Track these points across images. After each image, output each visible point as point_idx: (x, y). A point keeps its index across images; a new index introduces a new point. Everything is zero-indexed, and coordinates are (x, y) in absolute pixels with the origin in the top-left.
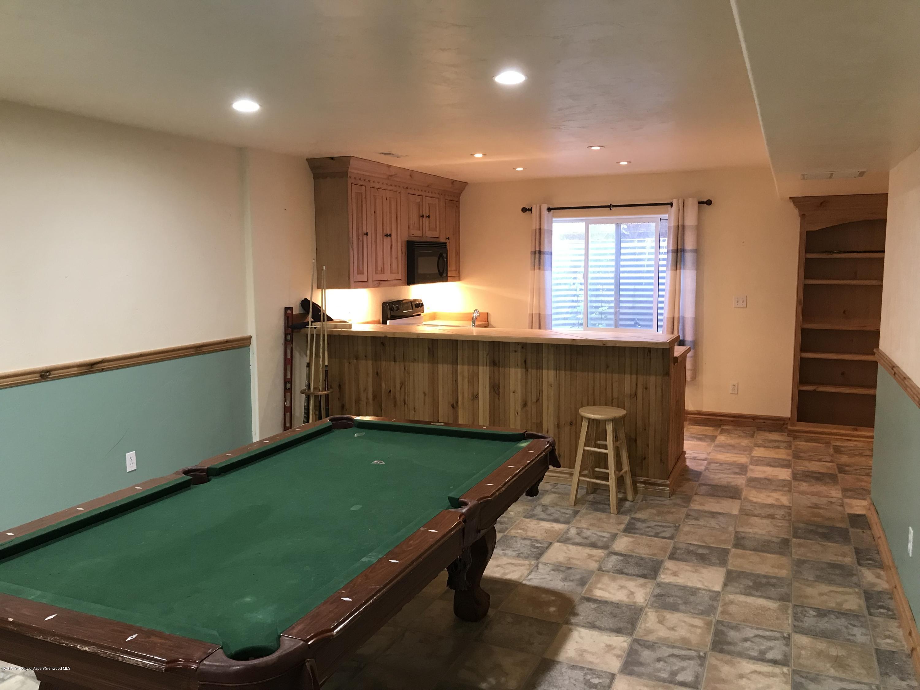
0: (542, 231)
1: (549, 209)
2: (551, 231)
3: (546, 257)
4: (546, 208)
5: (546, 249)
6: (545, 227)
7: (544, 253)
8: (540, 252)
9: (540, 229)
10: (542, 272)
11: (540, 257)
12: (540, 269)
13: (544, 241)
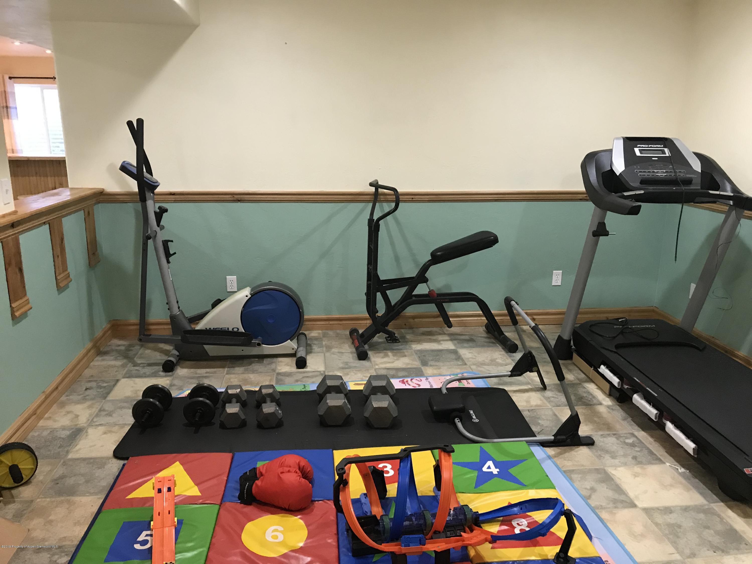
0: (6, 92)
1: (10, 78)
2: (14, 93)
3: (12, 111)
4: (8, 78)
5: (11, 104)
6: (8, 90)
7: (10, 107)
8: (7, 107)
9: (5, 92)
10: (10, 120)
11: (7, 111)
12: (8, 118)
13: (9, 100)
